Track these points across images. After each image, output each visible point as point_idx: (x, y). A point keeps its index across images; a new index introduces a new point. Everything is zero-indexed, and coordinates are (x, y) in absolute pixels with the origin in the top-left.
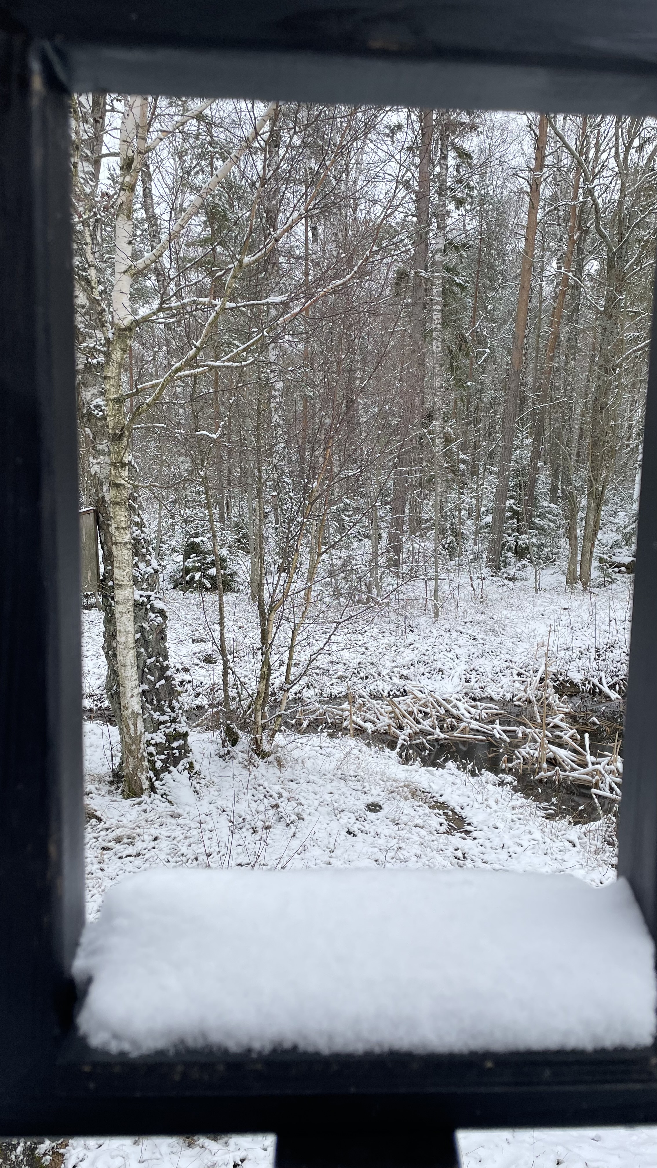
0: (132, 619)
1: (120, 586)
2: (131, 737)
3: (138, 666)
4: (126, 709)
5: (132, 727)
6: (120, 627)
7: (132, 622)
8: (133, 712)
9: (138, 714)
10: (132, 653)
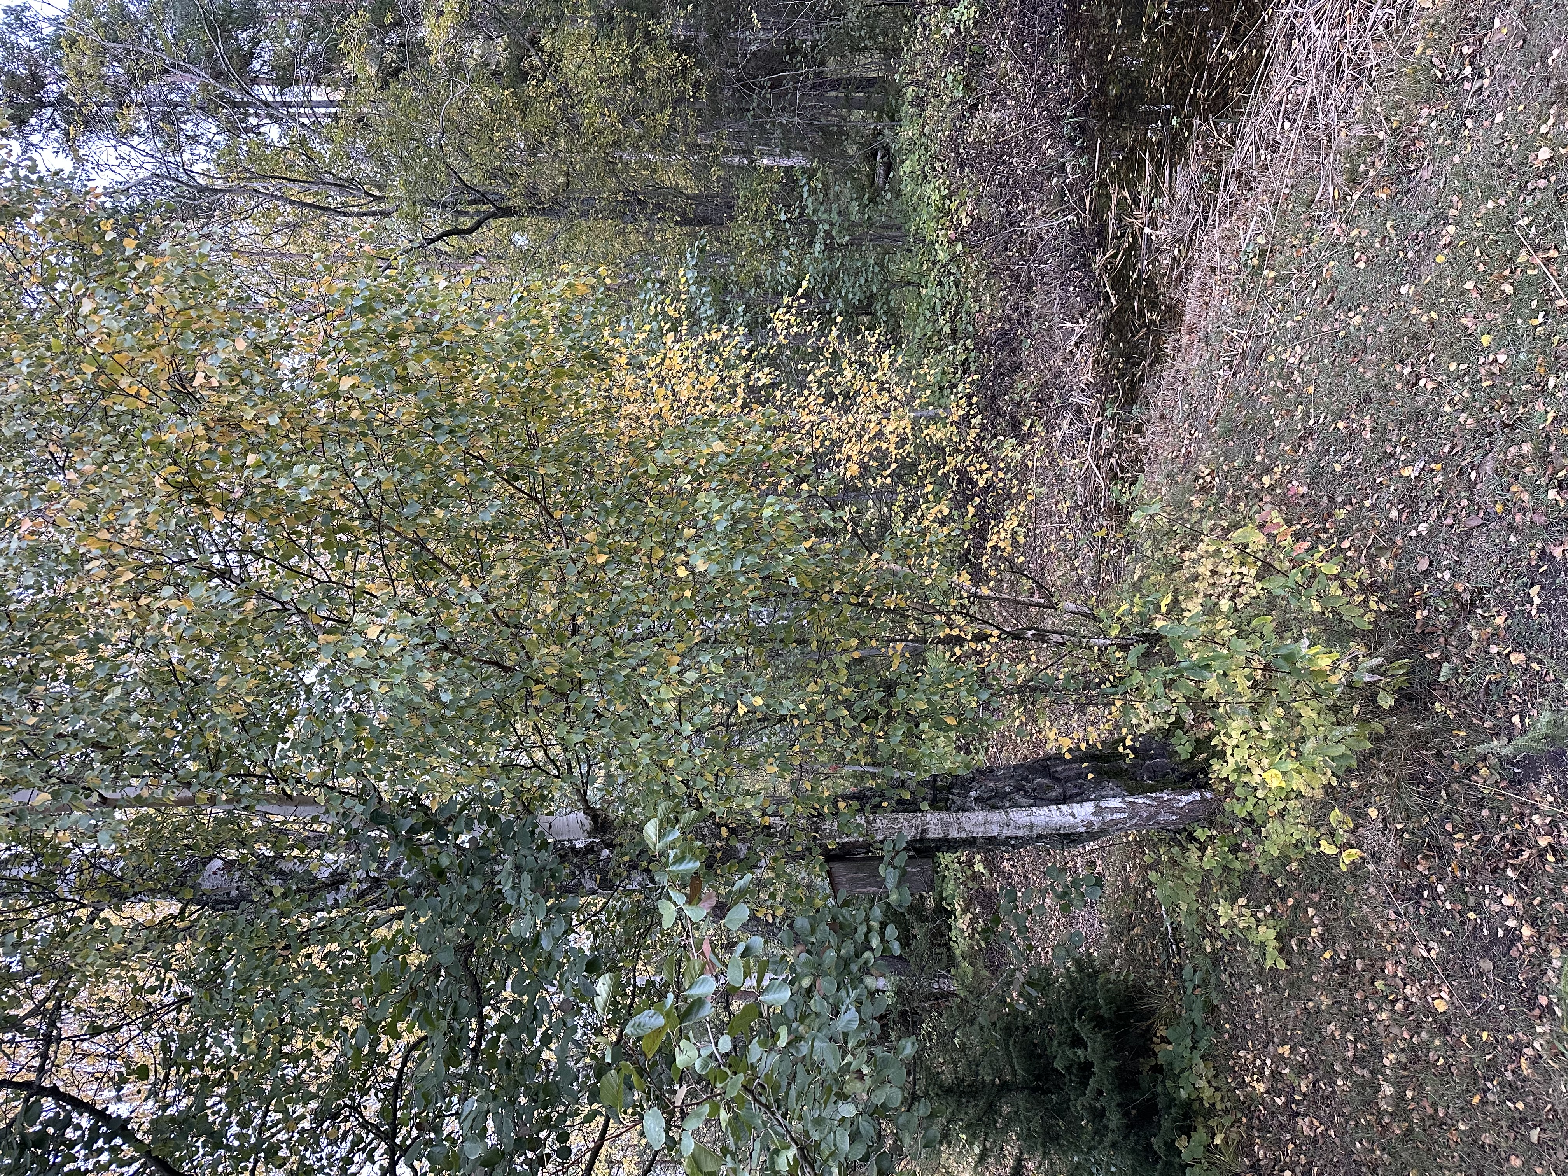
0: (967, 814)
1: (923, 831)
2: (1131, 818)
3: (1030, 806)
4: (1090, 824)
5: (1115, 817)
6: (979, 832)
7: (973, 815)
8: (1094, 814)
9: (1097, 806)
10: (1014, 815)
